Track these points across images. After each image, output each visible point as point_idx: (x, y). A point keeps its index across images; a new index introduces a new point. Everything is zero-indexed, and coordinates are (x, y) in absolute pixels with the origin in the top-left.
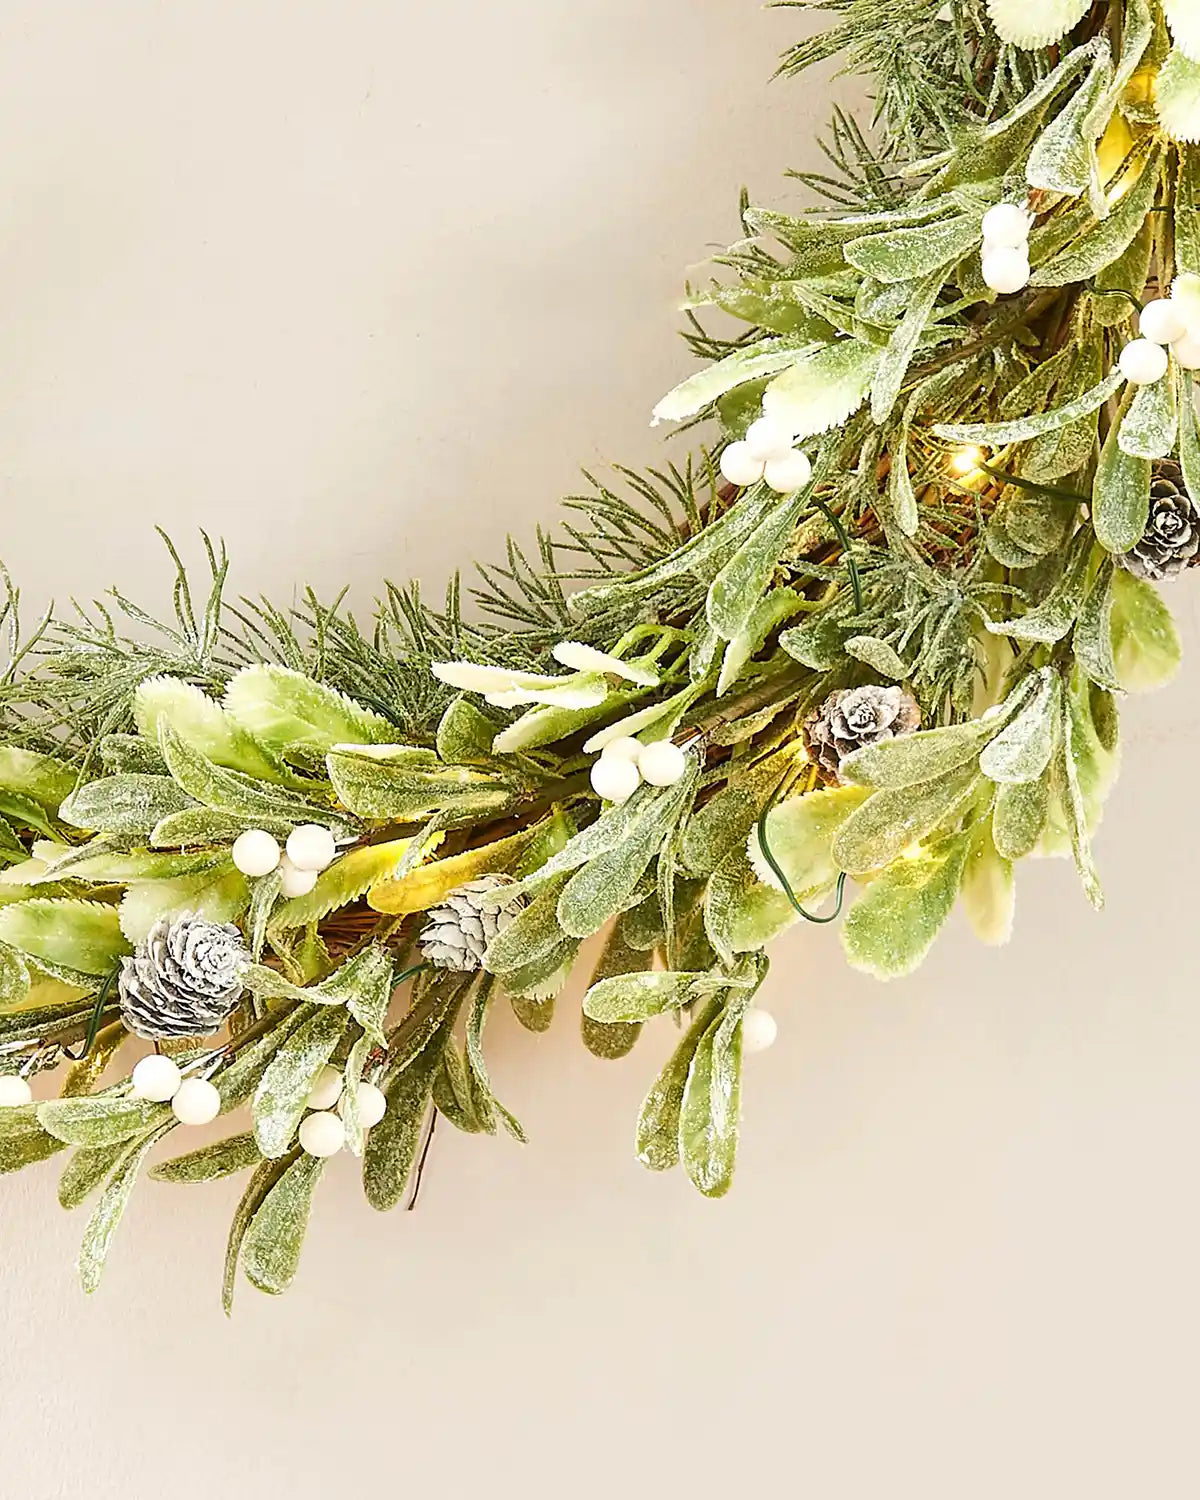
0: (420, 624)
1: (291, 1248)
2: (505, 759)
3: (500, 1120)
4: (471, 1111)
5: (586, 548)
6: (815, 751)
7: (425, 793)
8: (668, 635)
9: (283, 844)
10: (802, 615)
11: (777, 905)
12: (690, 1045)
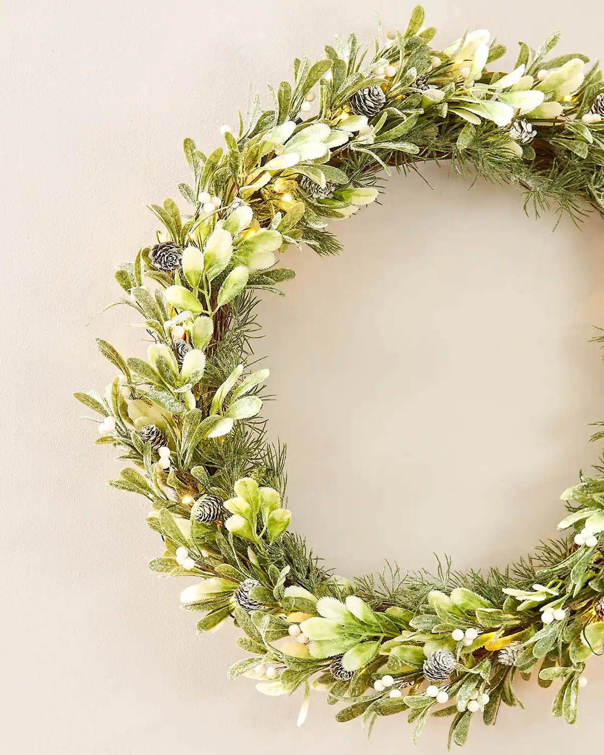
0: (499, 578)
1: (465, 734)
2: (520, 612)
3: (518, 704)
4: (510, 701)
5: (540, 559)
6: (597, 612)
7: (500, 621)
8: (561, 582)
9: (464, 633)
10: (595, 577)
11: (587, 651)
12: (565, 685)
